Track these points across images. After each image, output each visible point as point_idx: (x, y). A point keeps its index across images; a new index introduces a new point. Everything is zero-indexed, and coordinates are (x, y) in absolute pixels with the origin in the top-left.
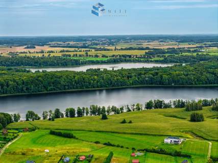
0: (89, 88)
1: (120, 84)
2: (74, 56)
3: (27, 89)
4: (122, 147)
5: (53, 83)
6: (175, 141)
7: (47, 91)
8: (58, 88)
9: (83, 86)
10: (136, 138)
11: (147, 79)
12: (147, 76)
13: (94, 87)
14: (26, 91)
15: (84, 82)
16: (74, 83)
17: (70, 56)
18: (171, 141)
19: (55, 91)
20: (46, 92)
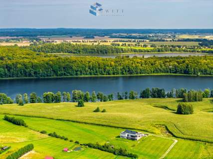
0: (103, 74)
1: (139, 71)
2: (123, 45)
3: (35, 73)
4: (66, 139)
5: (64, 68)
6: (132, 136)
7: (57, 76)
8: (69, 73)
9: (96, 72)
10: (94, 129)
11: (171, 67)
12: (171, 63)
13: (109, 74)
14: (33, 75)
15: (99, 68)
16: (87, 69)
17: (119, 45)
18: (128, 135)
19: (66, 77)
20: (55, 77)
